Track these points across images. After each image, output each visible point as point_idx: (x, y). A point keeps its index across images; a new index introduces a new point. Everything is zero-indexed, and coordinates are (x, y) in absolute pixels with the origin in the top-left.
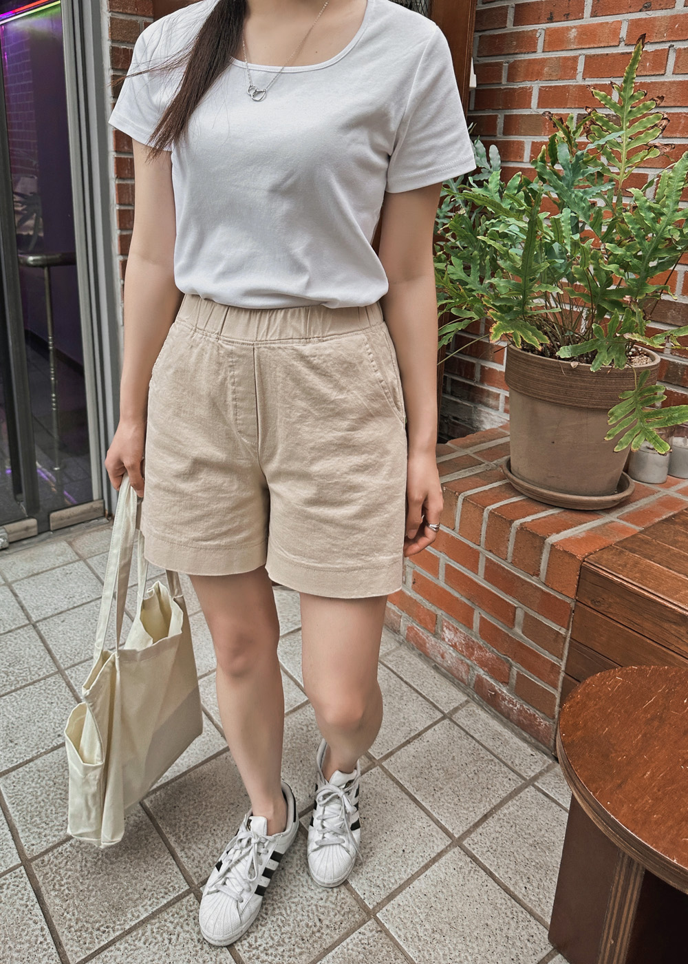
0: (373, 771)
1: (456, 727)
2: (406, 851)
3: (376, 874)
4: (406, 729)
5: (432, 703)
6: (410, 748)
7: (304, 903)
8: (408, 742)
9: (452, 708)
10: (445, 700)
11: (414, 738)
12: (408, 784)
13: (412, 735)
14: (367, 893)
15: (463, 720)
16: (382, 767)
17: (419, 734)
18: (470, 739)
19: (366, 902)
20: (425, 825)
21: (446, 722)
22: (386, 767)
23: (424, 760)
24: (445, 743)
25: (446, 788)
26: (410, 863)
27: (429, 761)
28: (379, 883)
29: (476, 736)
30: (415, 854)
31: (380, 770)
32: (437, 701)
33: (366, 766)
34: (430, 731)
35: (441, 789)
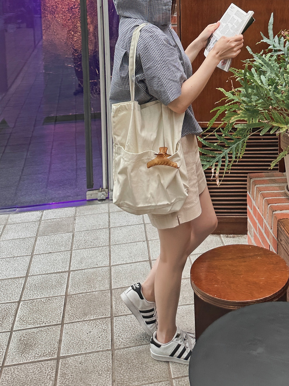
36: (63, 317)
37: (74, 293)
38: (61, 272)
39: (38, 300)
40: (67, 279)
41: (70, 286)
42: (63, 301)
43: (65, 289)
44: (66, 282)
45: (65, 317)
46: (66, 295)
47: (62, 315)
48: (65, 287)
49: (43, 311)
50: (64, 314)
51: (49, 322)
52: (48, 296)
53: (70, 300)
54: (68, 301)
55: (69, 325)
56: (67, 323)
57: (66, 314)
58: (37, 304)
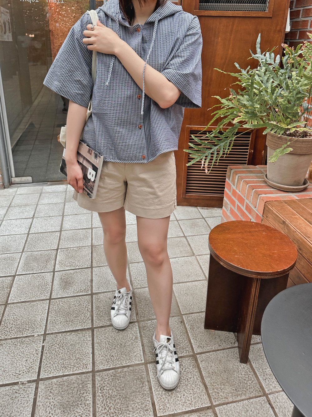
36: (92, 262)
37: (98, 244)
38: (86, 229)
39: (72, 249)
40: (91, 234)
41: (93, 239)
42: (90, 250)
43: (90, 241)
44: (91, 236)
45: (93, 262)
46: (92, 246)
47: (90, 261)
48: (91, 240)
49: (76, 257)
50: (92, 260)
51: (81, 265)
52: (78, 246)
53: (95, 250)
54: (94, 250)
55: (97, 268)
56: (95, 267)
57: (93, 260)
58: (71, 252)
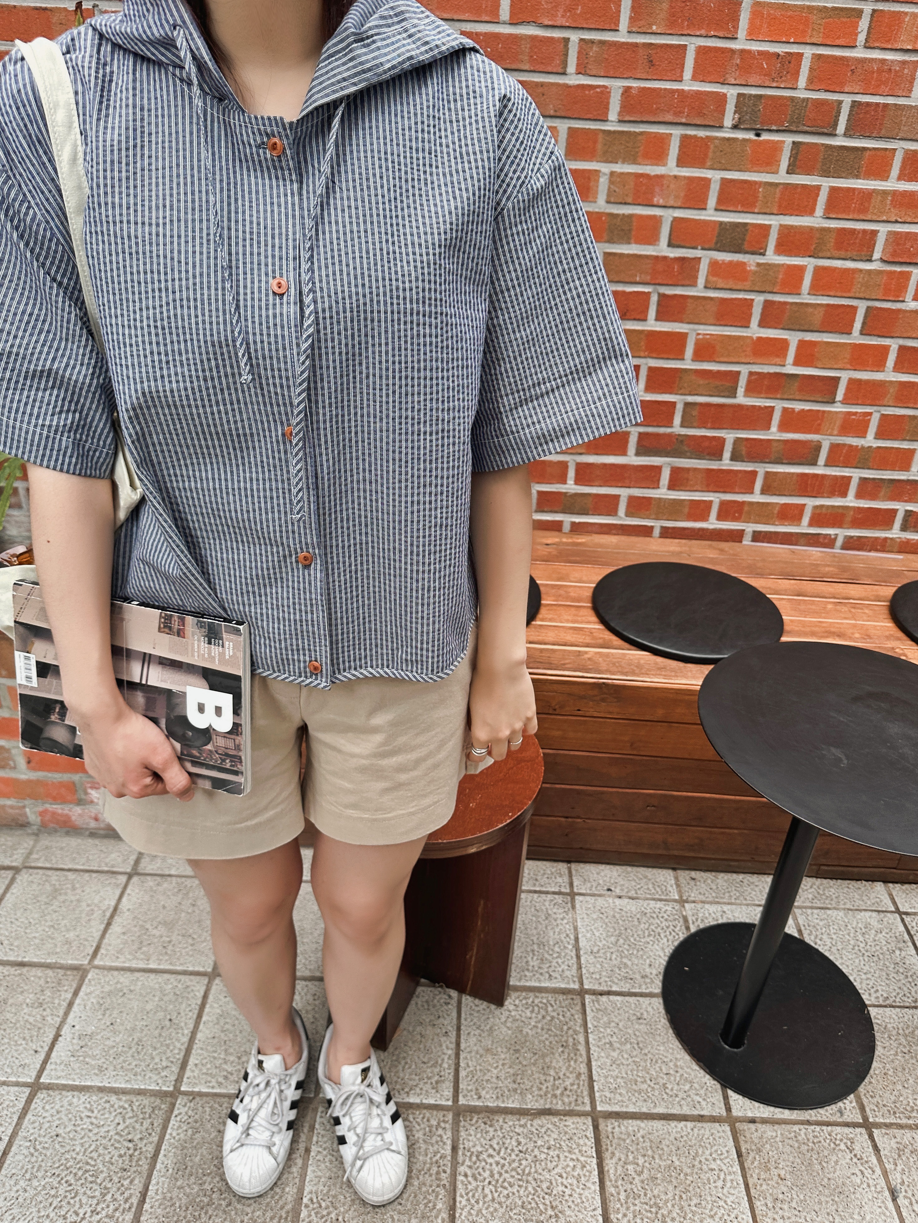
0: (90, 976)
1: (149, 878)
2: (173, 1017)
3: (157, 1060)
4: (97, 914)
5: (107, 872)
6: (116, 928)
7: (104, 1142)
8: (109, 924)
9: (132, 863)
10: (120, 860)
11: (112, 916)
12: (135, 961)
13: (108, 914)
14: (160, 1081)
15: (150, 867)
16: (97, 967)
17: (116, 909)
18: (169, 879)
19: (164, 1088)
20: (175, 984)
21: (135, 879)
22: (101, 963)
23: (136, 929)
24: (147, 898)
25: (174, 938)
26: (183, 1024)
27: (142, 926)
28: (164, 1064)
29: (173, 872)
30: (183, 1014)
31: (97, 971)
32: (113, 866)
33: (78, 977)
34: (124, 900)
35: (170, 942)
